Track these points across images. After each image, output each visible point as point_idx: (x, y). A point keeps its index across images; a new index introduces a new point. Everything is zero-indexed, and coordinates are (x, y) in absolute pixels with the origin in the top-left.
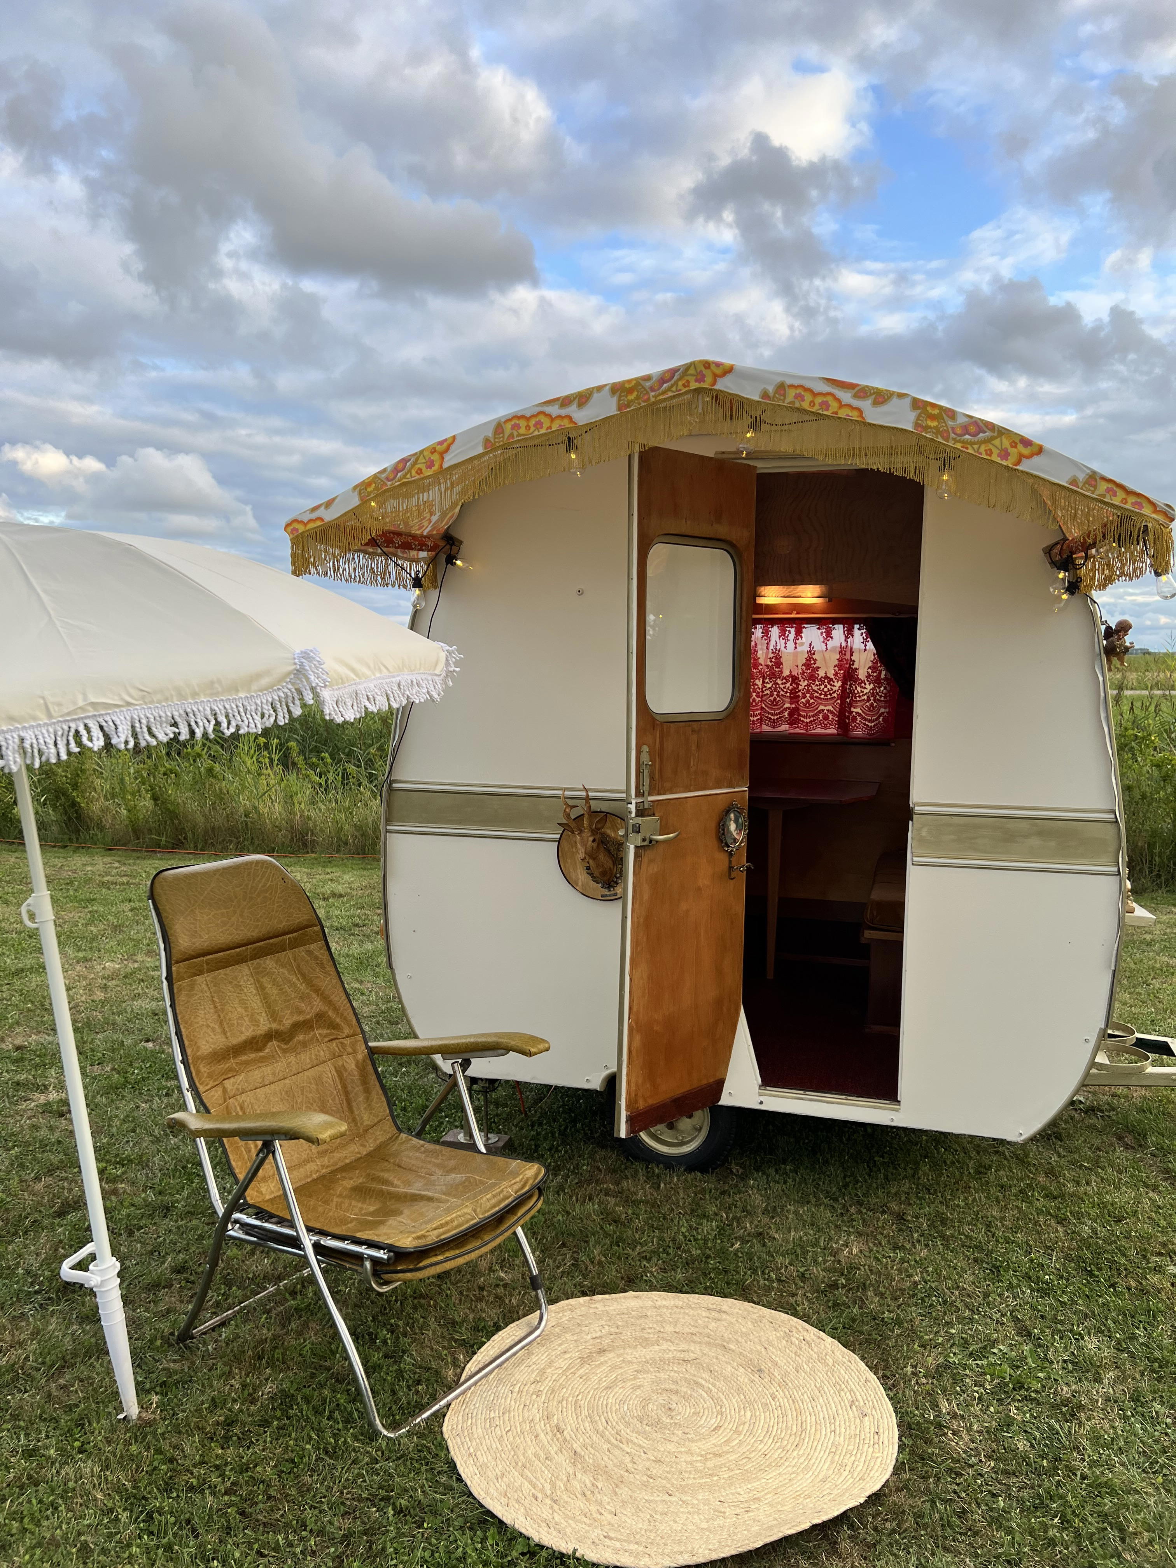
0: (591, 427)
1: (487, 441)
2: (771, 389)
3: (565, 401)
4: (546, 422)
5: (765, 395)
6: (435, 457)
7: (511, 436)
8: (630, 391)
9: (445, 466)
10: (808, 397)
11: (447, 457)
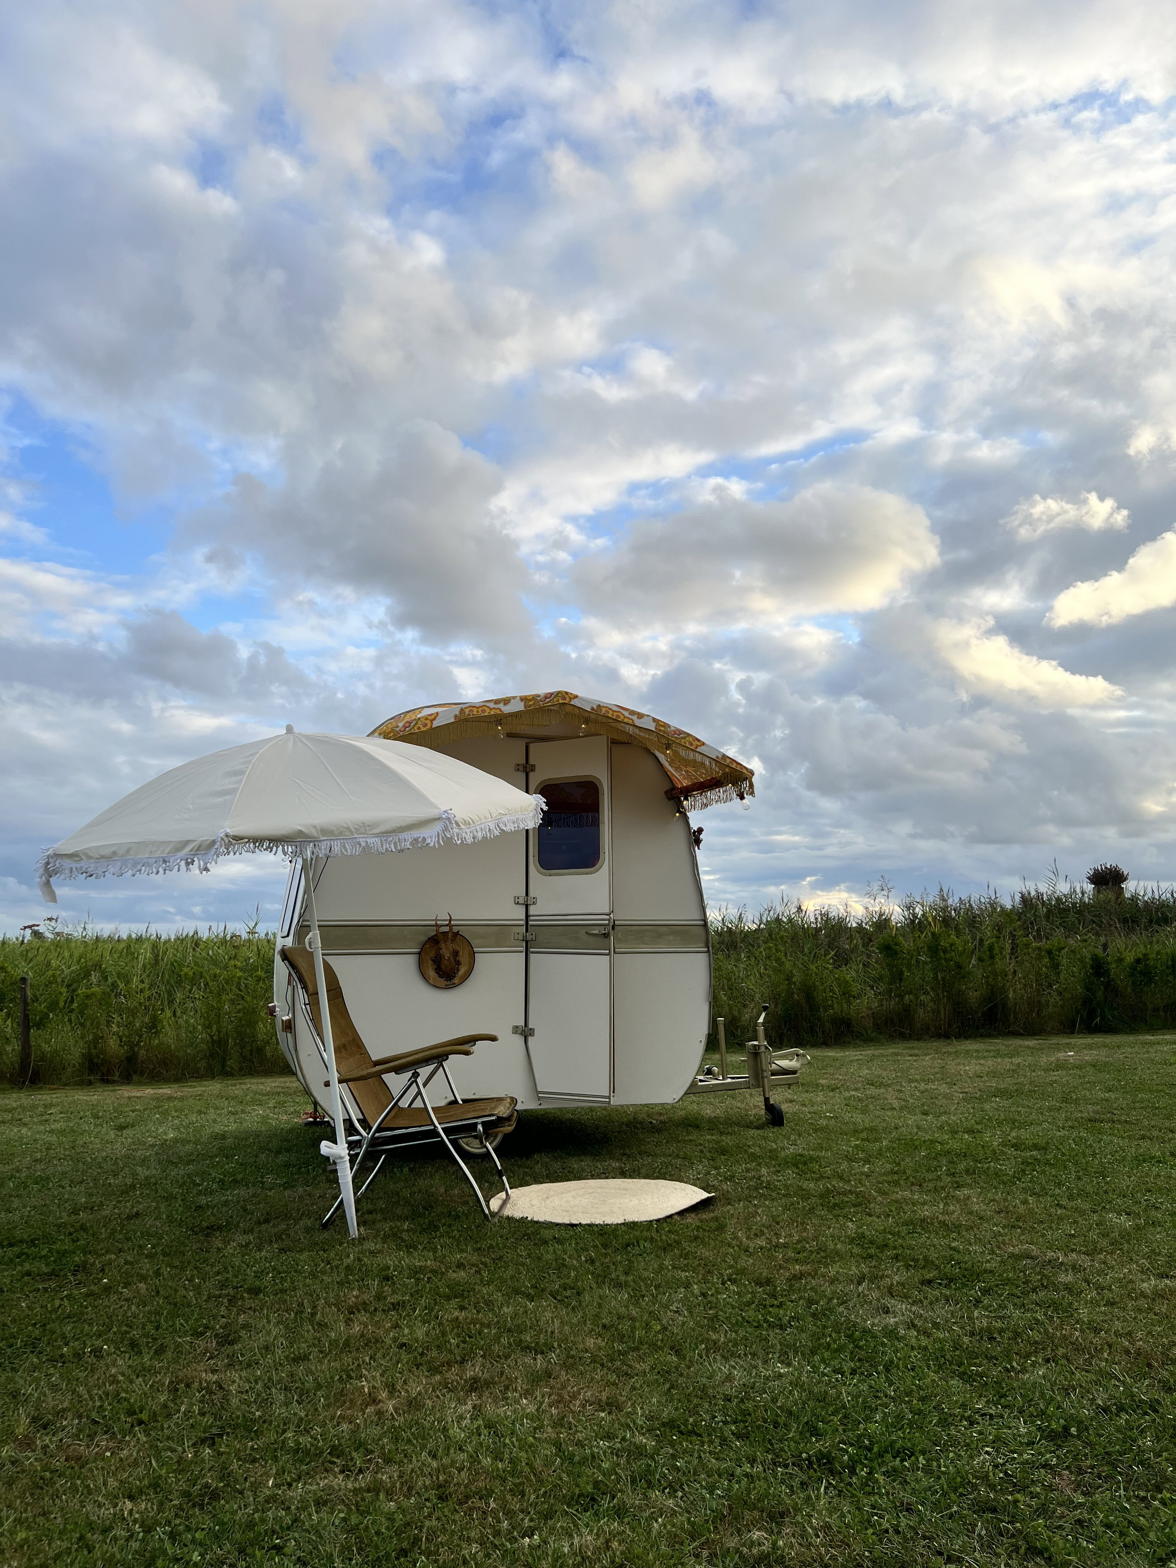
0: (511, 715)
1: (456, 716)
2: (595, 707)
3: (497, 702)
4: (488, 710)
5: (593, 709)
6: (428, 722)
7: (469, 715)
8: (530, 700)
9: (434, 726)
10: (611, 712)
11: (434, 722)
